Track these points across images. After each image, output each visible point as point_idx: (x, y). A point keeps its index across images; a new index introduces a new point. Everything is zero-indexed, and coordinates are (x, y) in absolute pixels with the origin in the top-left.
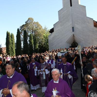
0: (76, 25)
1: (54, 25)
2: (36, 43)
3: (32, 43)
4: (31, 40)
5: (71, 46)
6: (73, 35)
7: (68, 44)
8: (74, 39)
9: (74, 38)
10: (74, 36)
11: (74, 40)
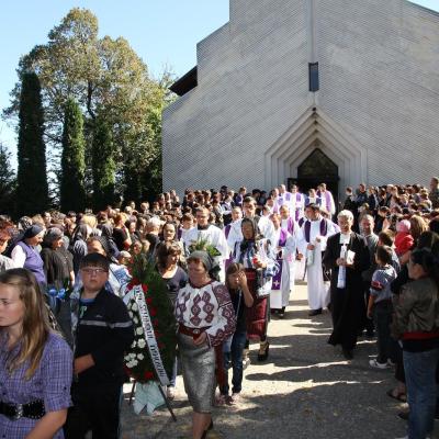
0: (331, 47)
1: (198, 45)
2: (107, 156)
3: (77, 153)
4: (75, 137)
5: (295, 176)
6: (311, 113)
7: (281, 163)
8: (317, 139)
9: (316, 131)
10: (314, 115)
11: (317, 142)
